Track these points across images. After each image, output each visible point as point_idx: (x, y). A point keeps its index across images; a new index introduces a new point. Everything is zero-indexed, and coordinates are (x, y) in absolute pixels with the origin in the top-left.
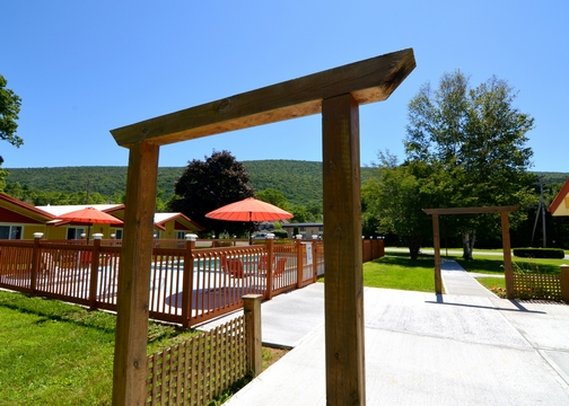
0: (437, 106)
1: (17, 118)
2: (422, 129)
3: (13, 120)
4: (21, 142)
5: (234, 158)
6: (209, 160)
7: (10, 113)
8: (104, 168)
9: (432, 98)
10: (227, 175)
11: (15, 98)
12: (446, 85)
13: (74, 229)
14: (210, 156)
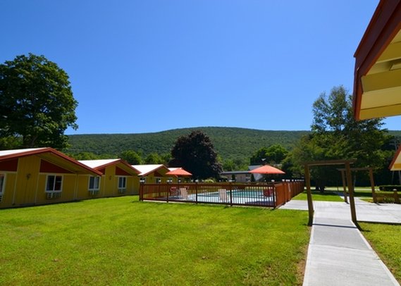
0: (329, 105)
2: (321, 118)
9: (326, 100)
12: (334, 93)
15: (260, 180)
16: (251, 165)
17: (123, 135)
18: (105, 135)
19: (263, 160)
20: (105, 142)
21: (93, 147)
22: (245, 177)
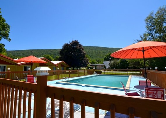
1: (9, 32)
3: (8, 33)
4: (10, 40)
5: (79, 42)
6: (70, 43)
7: (7, 31)
8: (36, 50)
10: (77, 48)
11: (8, 26)
13: (26, 67)
14: (71, 42)
15: (108, 68)
16: (104, 61)
17: (50, 50)
18: (43, 50)
19: (110, 58)
20: (42, 52)
21: (38, 55)
22: (101, 67)
